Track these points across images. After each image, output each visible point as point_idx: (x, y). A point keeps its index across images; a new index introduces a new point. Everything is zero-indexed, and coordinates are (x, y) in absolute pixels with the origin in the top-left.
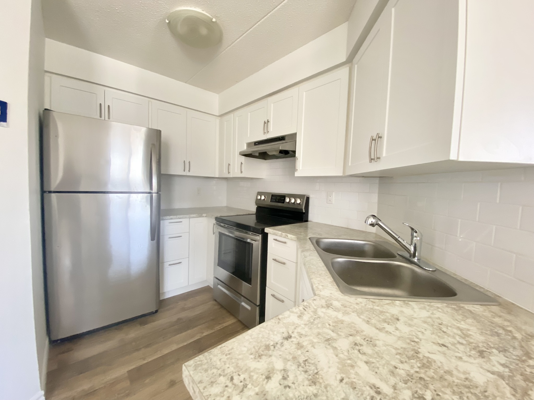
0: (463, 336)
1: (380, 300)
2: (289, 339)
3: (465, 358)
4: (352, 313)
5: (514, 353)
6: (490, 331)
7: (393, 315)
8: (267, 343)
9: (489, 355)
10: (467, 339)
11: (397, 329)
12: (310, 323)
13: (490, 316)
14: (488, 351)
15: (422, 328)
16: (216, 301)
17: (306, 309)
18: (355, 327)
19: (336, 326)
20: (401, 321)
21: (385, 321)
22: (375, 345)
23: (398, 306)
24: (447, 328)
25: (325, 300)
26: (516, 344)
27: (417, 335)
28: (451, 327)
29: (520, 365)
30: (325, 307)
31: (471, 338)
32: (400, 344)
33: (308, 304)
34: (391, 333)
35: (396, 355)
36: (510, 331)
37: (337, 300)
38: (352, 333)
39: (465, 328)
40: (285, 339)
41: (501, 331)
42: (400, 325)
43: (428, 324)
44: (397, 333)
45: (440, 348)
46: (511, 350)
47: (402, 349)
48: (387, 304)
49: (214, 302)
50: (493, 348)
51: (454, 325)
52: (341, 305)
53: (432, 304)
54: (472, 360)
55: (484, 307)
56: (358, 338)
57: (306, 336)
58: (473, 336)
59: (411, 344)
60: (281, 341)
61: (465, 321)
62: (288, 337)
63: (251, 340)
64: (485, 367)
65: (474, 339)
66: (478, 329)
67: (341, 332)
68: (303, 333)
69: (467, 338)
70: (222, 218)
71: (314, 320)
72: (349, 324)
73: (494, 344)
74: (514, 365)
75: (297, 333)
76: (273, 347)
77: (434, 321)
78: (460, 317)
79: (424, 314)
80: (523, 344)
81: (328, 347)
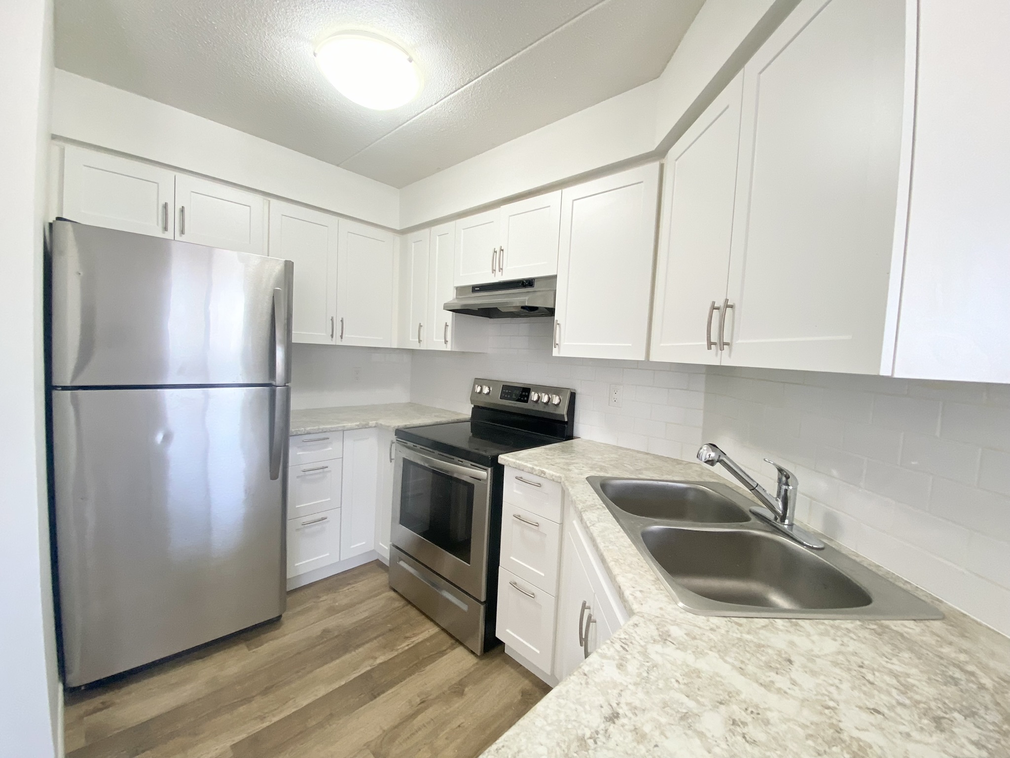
0: (902, 688)
1: (750, 619)
2: (615, 720)
3: (915, 735)
4: (710, 652)
5: (987, 717)
6: (941, 675)
7: (779, 653)
8: (580, 732)
9: (951, 725)
10: (910, 694)
11: (794, 683)
12: (643, 681)
13: (934, 642)
14: (947, 716)
15: (835, 678)
16: (395, 591)
17: (626, 647)
18: (723, 685)
19: (690, 683)
20: (797, 664)
21: (769, 666)
22: (767, 723)
23: (781, 631)
24: (874, 674)
25: (655, 625)
26: (988, 698)
27: (829, 692)
28: (879, 671)
29: (1003, 742)
30: (659, 641)
31: (917, 693)
32: (808, 716)
33: (627, 637)
34: (785, 692)
35: (807, 739)
36: (972, 674)
37: (674, 623)
38: (722, 697)
39: (902, 673)
40: (609, 721)
41: (958, 674)
42: (796, 673)
43: (841, 668)
44: (796, 692)
45: (872, 717)
46: (982, 712)
47: (813, 727)
48: (764, 627)
49: (392, 594)
50: (955, 710)
51: (884, 667)
52: (685, 634)
53: (837, 622)
54: (926, 738)
55: (921, 624)
56: (735, 707)
57: (644, 710)
58: (918, 688)
59: (825, 714)
60: (602, 726)
61: (897, 656)
62: (613, 717)
63: (548, 728)
64: (950, 751)
65: (921, 695)
66: (921, 672)
67: (702, 696)
68: (637, 703)
69: (908, 692)
70: (406, 430)
71: (648, 673)
72: (711, 678)
73: (955, 703)
74: (993, 742)
75: (627, 704)
76: (592, 741)
77: (849, 661)
78: (887, 649)
79: (829, 646)
80: (999, 699)
81: (690, 732)
